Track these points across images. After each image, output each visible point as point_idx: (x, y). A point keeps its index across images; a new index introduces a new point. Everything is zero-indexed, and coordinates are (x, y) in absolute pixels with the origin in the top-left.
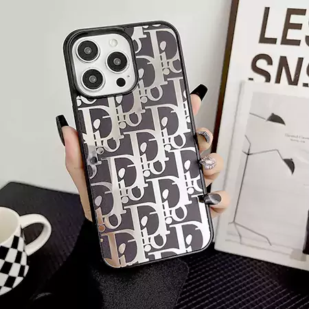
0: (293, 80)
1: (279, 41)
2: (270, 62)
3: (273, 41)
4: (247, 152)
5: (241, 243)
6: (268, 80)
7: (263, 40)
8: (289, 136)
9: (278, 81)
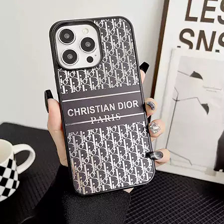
0: (208, 47)
1: (199, 19)
2: (193, 34)
3: (195, 19)
4: (176, 99)
5: (170, 164)
6: (191, 47)
7: (188, 18)
8: (205, 87)
9: (198, 48)
